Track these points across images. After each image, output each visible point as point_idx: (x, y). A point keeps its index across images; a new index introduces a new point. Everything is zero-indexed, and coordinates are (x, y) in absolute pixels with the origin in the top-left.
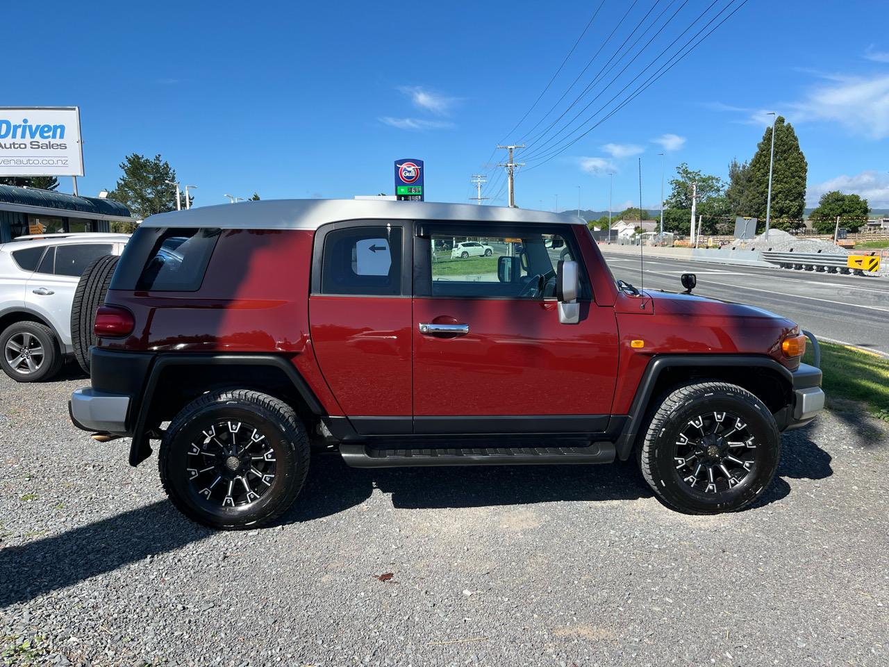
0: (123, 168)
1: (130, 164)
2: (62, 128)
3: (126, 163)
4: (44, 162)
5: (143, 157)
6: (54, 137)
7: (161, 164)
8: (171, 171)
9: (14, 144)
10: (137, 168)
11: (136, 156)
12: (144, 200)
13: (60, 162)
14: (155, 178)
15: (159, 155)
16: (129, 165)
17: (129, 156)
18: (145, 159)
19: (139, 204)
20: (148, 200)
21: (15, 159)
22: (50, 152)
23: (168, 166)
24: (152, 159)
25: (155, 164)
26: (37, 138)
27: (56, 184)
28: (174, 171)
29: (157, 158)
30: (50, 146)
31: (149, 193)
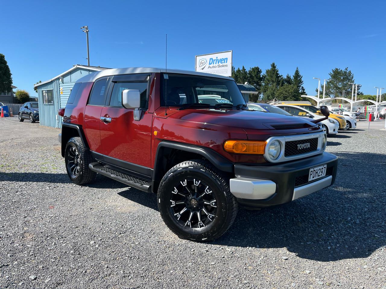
0: (330, 75)
2: (227, 59)
3: (332, 73)
4: (221, 72)
6: (224, 63)
7: (347, 72)
8: (352, 75)
9: (213, 66)
10: (336, 74)
11: (337, 69)
12: (338, 88)
13: (225, 72)
14: (343, 78)
15: (347, 68)
16: (333, 73)
17: (333, 69)
18: (340, 70)
19: (335, 90)
20: (339, 88)
21: (213, 71)
22: (223, 68)
23: (350, 72)
24: (343, 70)
25: (345, 72)
26: (220, 63)
27: (302, 83)
28: (353, 75)
29: (346, 69)
30: (223, 66)
31: (340, 85)
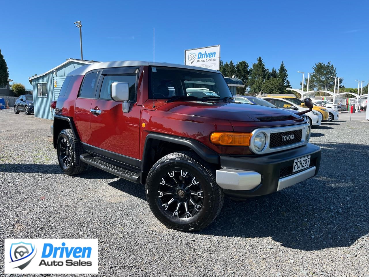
0: (314, 69)
1: (317, 67)
3: (315, 67)
4: (209, 66)
5: (323, 63)
7: (330, 66)
8: (334, 68)
9: (202, 60)
10: (320, 68)
11: (320, 63)
13: (213, 65)
14: (326, 72)
15: (330, 62)
17: (317, 64)
19: (318, 83)
20: (322, 81)
22: (211, 62)
23: (333, 66)
24: (326, 64)
25: (328, 66)
26: (208, 57)
27: (287, 77)
28: (335, 68)
29: (329, 63)
30: (211, 60)
31: (323, 79)
